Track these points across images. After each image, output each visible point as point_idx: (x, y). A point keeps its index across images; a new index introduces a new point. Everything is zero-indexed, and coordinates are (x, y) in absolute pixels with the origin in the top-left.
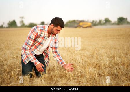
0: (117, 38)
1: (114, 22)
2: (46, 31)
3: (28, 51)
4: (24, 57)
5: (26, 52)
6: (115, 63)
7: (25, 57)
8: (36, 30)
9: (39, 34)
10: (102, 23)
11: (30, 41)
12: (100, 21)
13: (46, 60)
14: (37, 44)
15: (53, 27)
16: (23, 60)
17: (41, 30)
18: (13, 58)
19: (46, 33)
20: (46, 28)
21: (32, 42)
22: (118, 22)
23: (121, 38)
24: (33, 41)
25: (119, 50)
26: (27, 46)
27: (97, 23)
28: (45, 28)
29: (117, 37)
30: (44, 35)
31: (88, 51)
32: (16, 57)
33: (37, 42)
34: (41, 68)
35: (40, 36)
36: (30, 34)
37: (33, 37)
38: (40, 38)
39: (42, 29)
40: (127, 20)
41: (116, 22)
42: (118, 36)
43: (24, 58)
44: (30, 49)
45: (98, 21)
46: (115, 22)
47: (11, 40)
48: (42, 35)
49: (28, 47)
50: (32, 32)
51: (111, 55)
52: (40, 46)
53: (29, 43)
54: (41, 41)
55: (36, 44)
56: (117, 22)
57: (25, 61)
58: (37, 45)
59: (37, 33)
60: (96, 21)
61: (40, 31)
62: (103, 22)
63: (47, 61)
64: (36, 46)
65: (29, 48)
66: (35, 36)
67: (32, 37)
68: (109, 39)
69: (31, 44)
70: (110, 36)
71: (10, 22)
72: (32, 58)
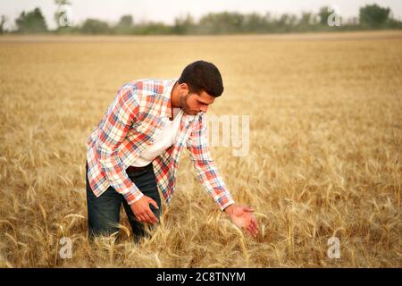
0: (358, 78)
1: (349, 20)
2: (166, 102)
3: (108, 160)
4: (94, 173)
5: (102, 161)
6: (365, 182)
7: (98, 173)
8: (135, 96)
9: (142, 110)
10: (311, 22)
11: (114, 129)
12: (306, 17)
13: (163, 182)
14: (135, 137)
15: (187, 91)
16: (90, 182)
17: (151, 99)
18: (50, 158)
19: (164, 108)
20: (164, 91)
21: (121, 133)
22: (361, 20)
23: (372, 77)
24: (125, 131)
25: (369, 125)
26: (104, 145)
27: (296, 23)
28: (161, 92)
29: (360, 73)
30: (160, 112)
31: (276, 130)
32: (58, 156)
33: (137, 133)
34: (147, 212)
35: (145, 115)
36: (116, 108)
37: (124, 118)
38: (143, 123)
39: (152, 93)
40: (390, 16)
41: (355, 19)
42: (363, 68)
43: (94, 177)
44: (112, 155)
45: (299, 16)
46: (352, 21)
47: (33, 81)
48: (153, 113)
49: (107, 149)
50: (121, 104)
51: (349, 151)
52: (144, 144)
53: (111, 135)
54: (149, 130)
55: (131, 139)
56: (358, 22)
57: (96, 187)
58: (135, 140)
59: (138, 108)
60: (294, 18)
61: (148, 100)
62: (315, 20)
63: (164, 187)
64: (131, 143)
65: (110, 151)
66: (131, 116)
67: (120, 118)
68: (334, 79)
69: (117, 139)
70: (338, 68)
71: (23, 14)
72: (120, 181)
